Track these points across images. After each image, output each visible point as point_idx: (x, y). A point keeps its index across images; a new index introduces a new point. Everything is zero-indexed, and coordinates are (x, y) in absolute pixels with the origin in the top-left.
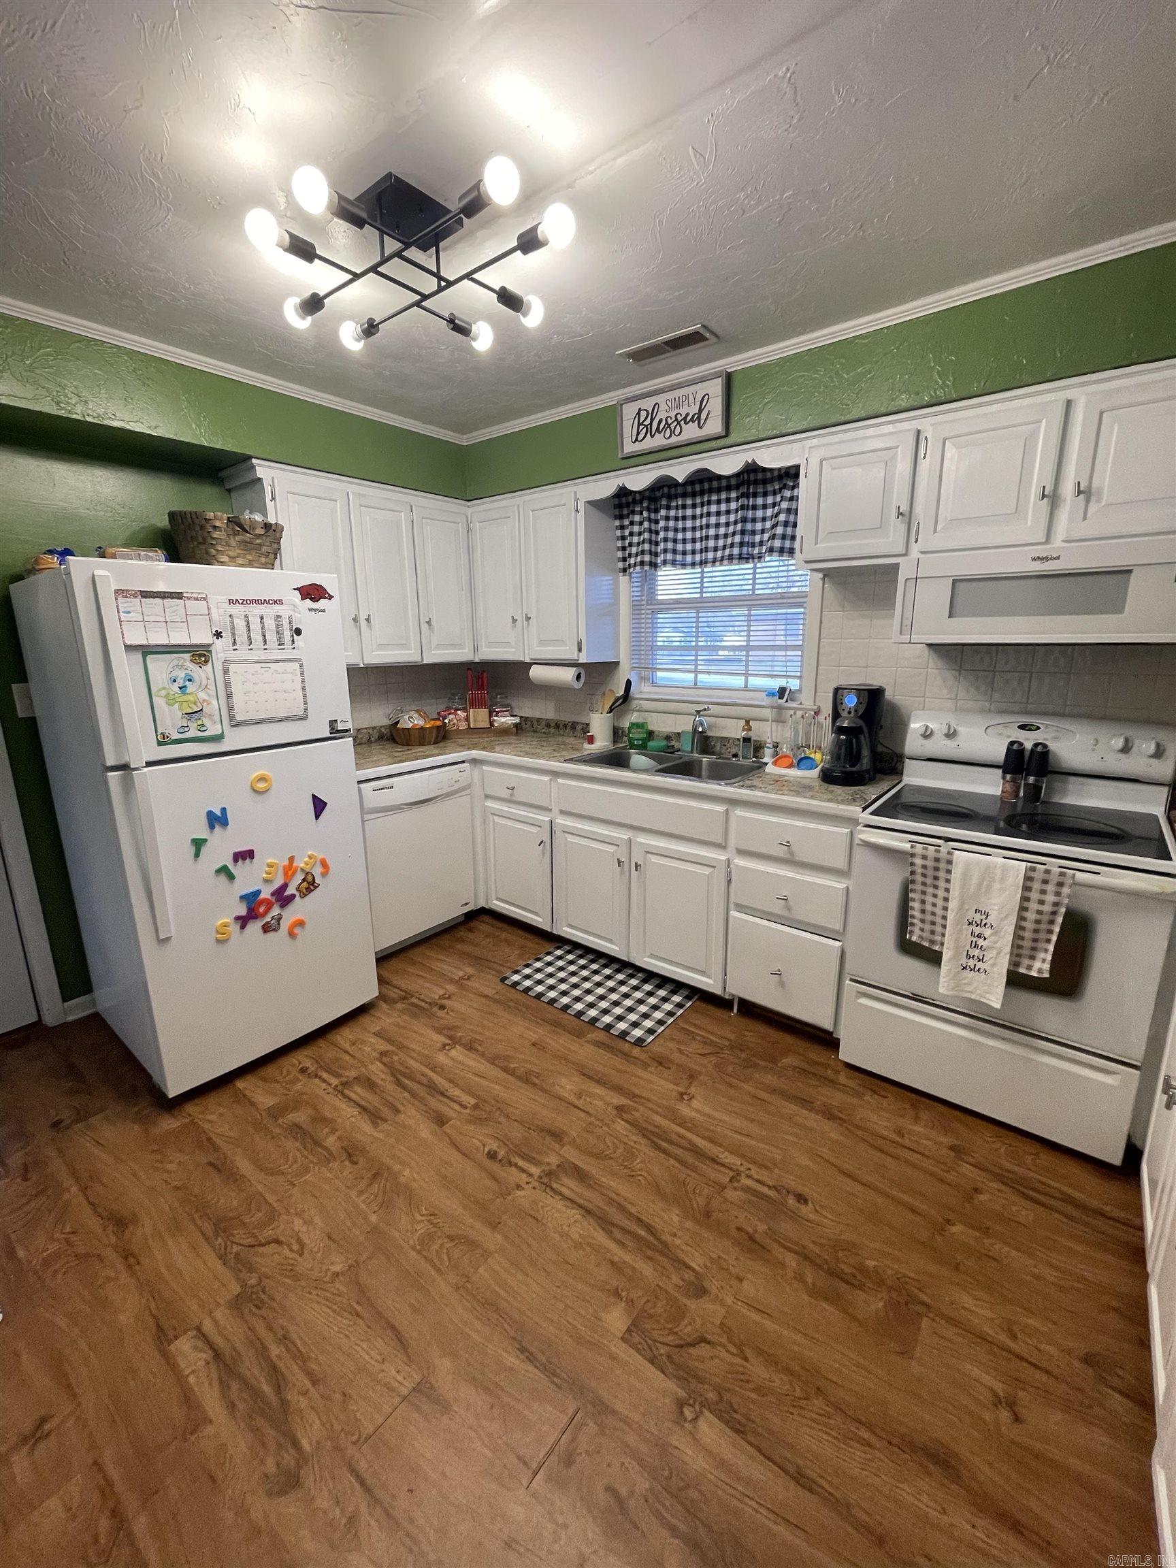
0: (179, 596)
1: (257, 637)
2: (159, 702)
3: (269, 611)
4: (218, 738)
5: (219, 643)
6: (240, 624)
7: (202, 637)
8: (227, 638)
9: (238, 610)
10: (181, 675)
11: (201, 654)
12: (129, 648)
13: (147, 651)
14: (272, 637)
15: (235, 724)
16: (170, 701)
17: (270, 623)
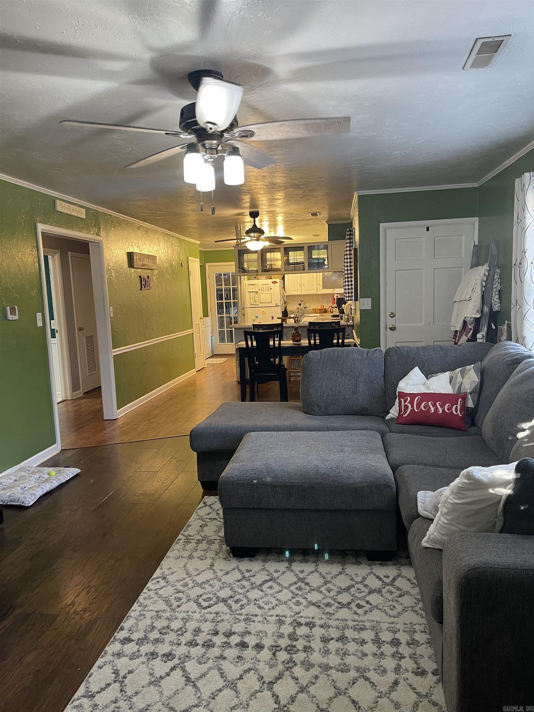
0: (255, 285)
1: (265, 290)
2: (251, 299)
3: (268, 285)
4: (258, 305)
5: (259, 291)
6: (262, 288)
7: (257, 290)
8: (260, 290)
9: (262, 286)
10: (254, 295)
11: (257, 293)
12: (248, 292)
13: (251, 292)
14: (267, 290)
15: (260, 303)
16: (252, 299)
17: (267, 288)
